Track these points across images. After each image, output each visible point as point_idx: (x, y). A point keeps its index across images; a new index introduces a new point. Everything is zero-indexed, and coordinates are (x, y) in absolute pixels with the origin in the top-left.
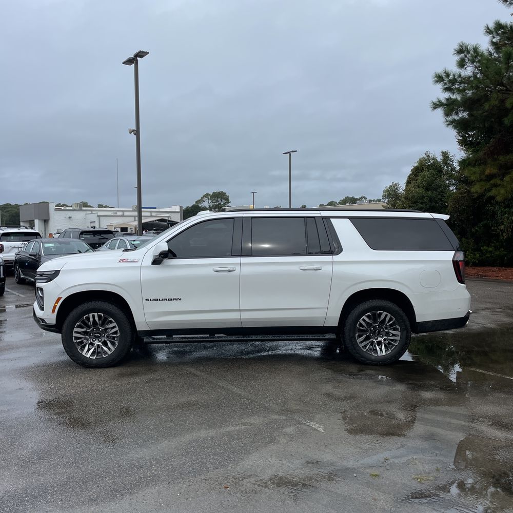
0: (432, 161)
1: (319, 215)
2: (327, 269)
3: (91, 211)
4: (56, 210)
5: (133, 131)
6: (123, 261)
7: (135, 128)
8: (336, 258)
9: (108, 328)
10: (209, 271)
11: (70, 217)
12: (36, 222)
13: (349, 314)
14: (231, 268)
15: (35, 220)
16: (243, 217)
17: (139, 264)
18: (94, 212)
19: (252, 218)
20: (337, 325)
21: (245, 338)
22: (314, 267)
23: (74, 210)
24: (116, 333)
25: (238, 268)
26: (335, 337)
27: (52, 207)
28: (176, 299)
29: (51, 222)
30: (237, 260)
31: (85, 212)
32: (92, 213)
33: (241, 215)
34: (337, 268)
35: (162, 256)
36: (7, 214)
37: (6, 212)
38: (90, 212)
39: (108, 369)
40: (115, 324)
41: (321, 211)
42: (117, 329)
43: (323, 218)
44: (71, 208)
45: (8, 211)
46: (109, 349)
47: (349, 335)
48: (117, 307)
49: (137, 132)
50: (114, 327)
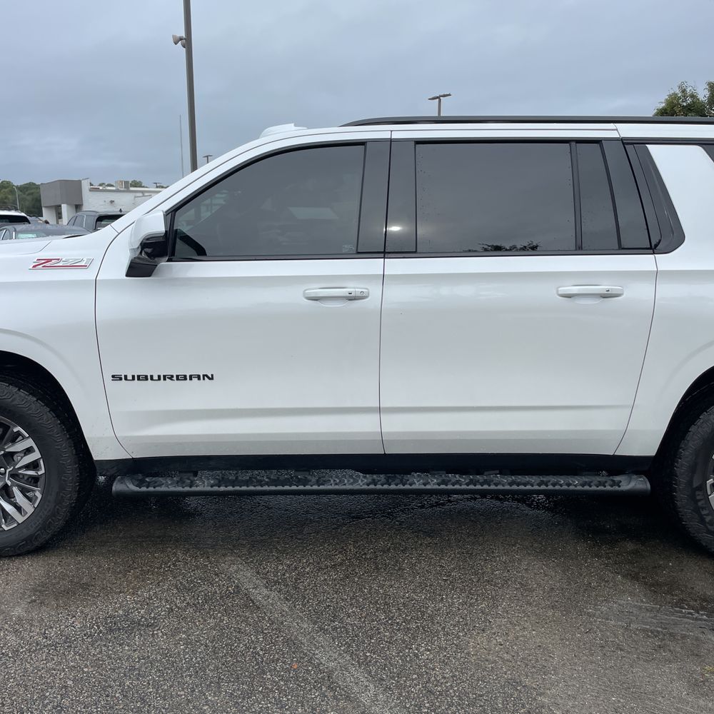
0: (689, 100)
1: (614, 135)
2: (639, 293)
3: (142, 192)
4: (91, 190)
5: (181, 39)
6: (45, 263)
7: (183, 34)
8: (665, 262)
9: (12, 454)
10: (294, 297)
11: (112, 202)
12: (64, 207)
13: (693, 423)
14: (354, 288)
15: (62, 205)
16: (391, 140)
17: (88, 275)
18: (146, 194)
19: (419, 142)
20: (653, 453)
21: (393, 487)
22: (602, 288)
23: (117, 191)
24: (34, 465)
25: (375, 290)
26: (649, 486)
27: (85, 187)
28: (199, 377)
29: (85, 208)
30: (373, 266)
31: (134, 194)
32: (144, 196)
33: (387, 135)
34: (667, 291)
35: (149, 250)
36: (29, 198)
37: (29, 194)
38: (141, 195)
39: (17, 562)
40: (30, 443)
41: (618, 125)
42: (36, 455)
43: (625, 142)
44: (114, 188)
45: (32, 194)
46: (19, 508)
47: (690, 483)
48: (34, 395)
49: (187, 42)
50: (29, 451)
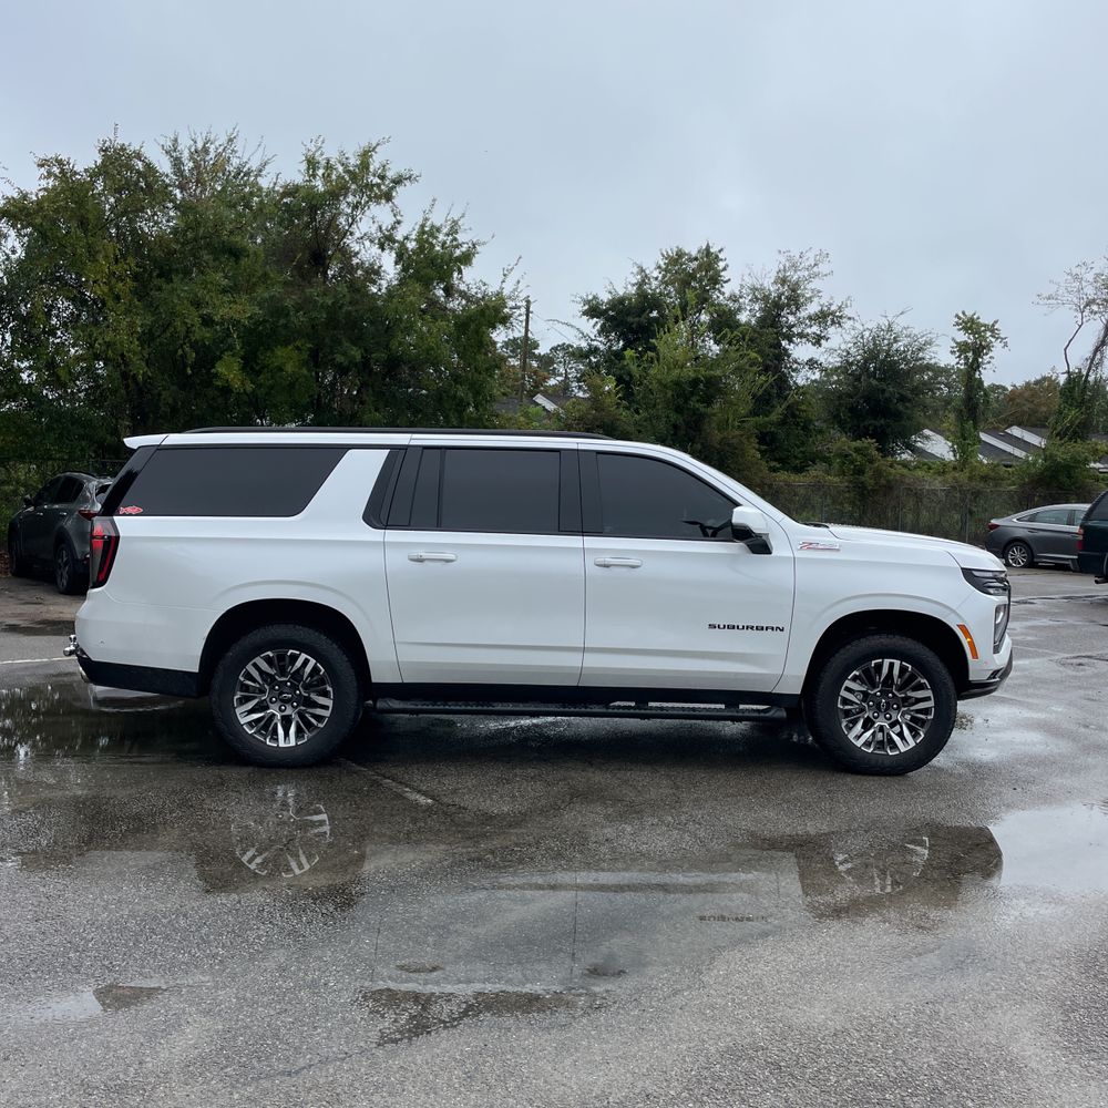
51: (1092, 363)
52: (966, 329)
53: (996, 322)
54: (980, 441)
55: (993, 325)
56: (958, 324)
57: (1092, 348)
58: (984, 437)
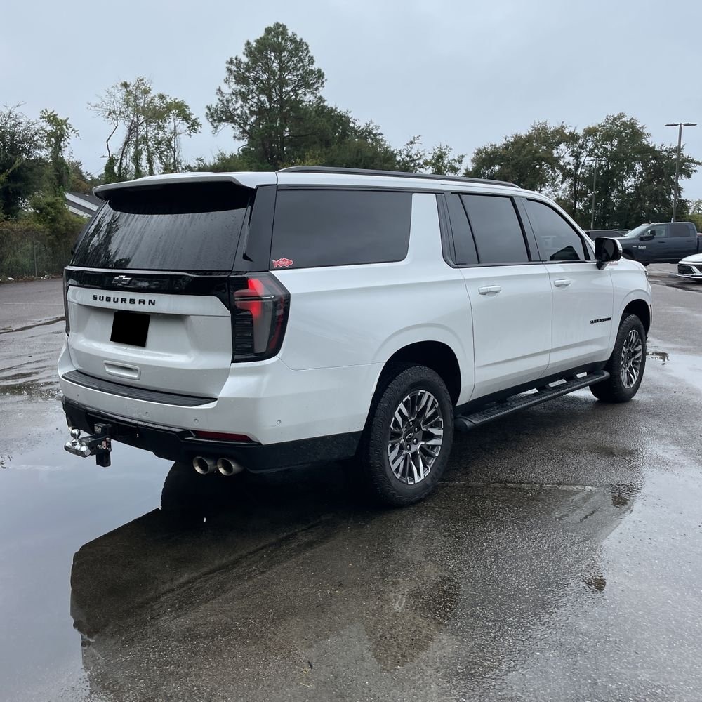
51: (123, 151)
52: (51, 122)
53: (67, 119)
54: (66, 200)
55: (66, 121)
56: (43, 117)
57: (122, 142)
58: (69, 196)
